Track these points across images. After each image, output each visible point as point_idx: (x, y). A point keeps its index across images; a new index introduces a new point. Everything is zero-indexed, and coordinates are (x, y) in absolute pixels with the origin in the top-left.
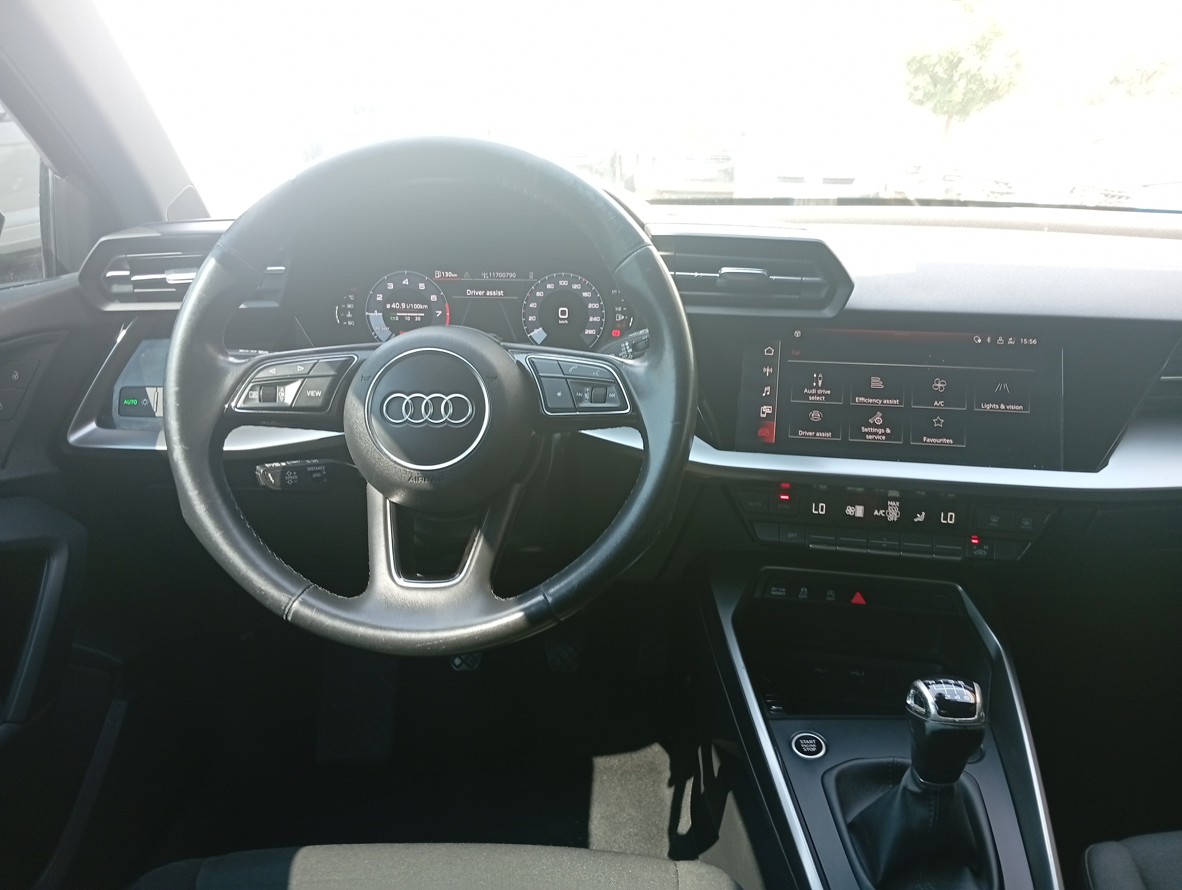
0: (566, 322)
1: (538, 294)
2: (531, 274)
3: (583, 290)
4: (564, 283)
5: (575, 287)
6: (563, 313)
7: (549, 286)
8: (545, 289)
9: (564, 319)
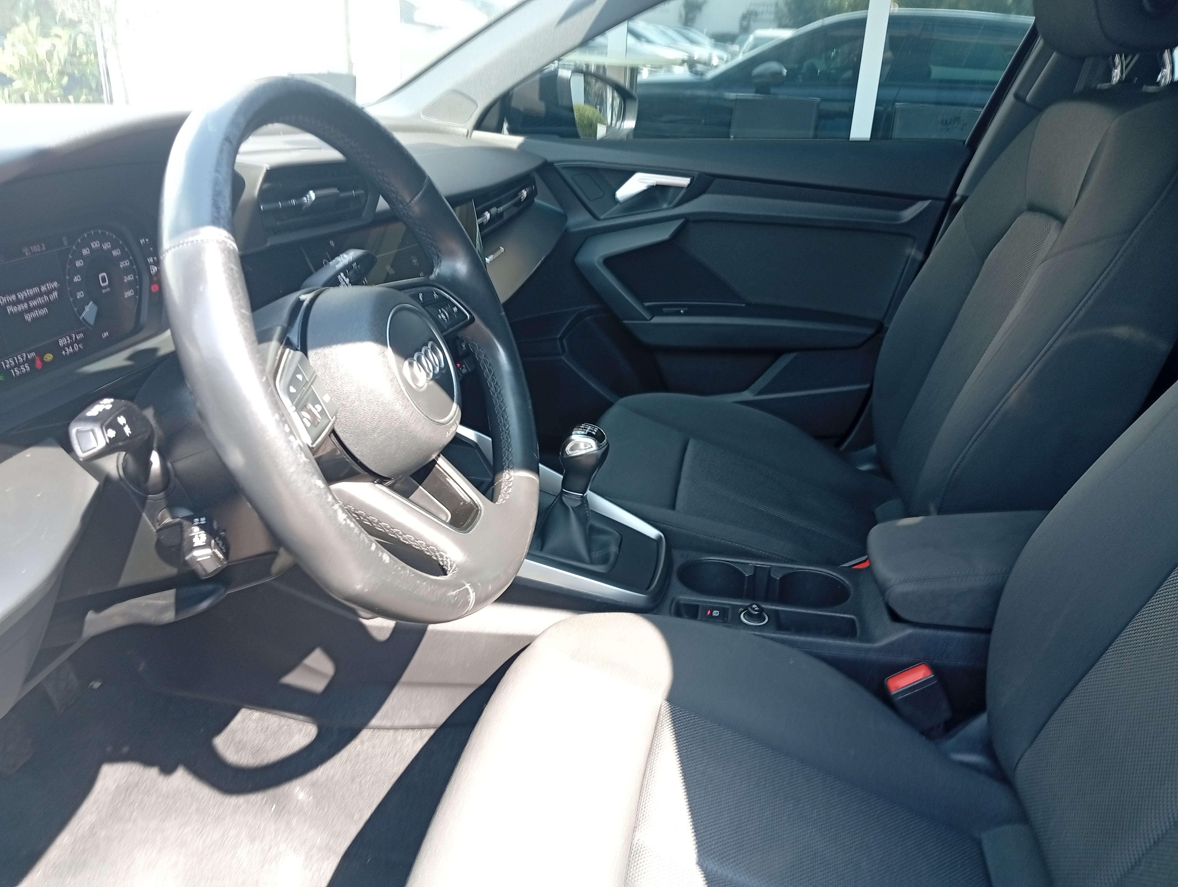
0: (108, 289)
1: (79, 264)
2: (64, 239)
3: (114, 247)
4: (95, 245)
5: (106, 246)
6: (104, 280)
7: (85, 252)
8: (81, 256)
9: (105, 288)
